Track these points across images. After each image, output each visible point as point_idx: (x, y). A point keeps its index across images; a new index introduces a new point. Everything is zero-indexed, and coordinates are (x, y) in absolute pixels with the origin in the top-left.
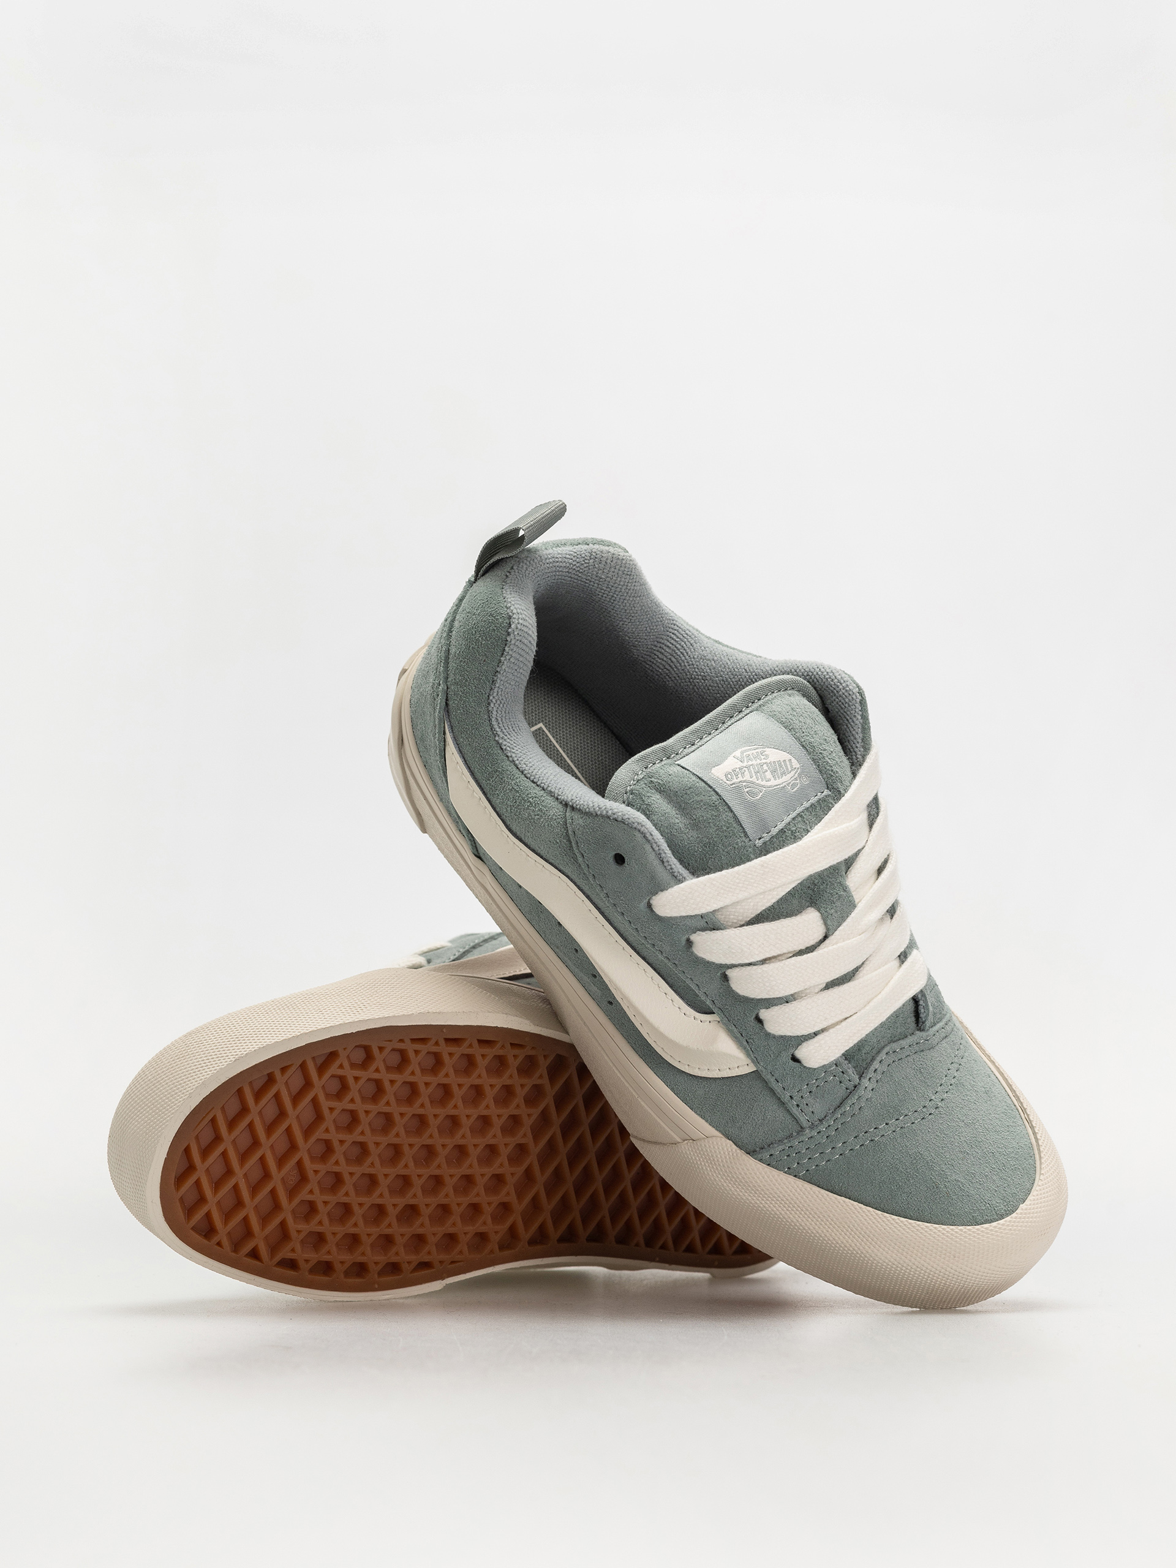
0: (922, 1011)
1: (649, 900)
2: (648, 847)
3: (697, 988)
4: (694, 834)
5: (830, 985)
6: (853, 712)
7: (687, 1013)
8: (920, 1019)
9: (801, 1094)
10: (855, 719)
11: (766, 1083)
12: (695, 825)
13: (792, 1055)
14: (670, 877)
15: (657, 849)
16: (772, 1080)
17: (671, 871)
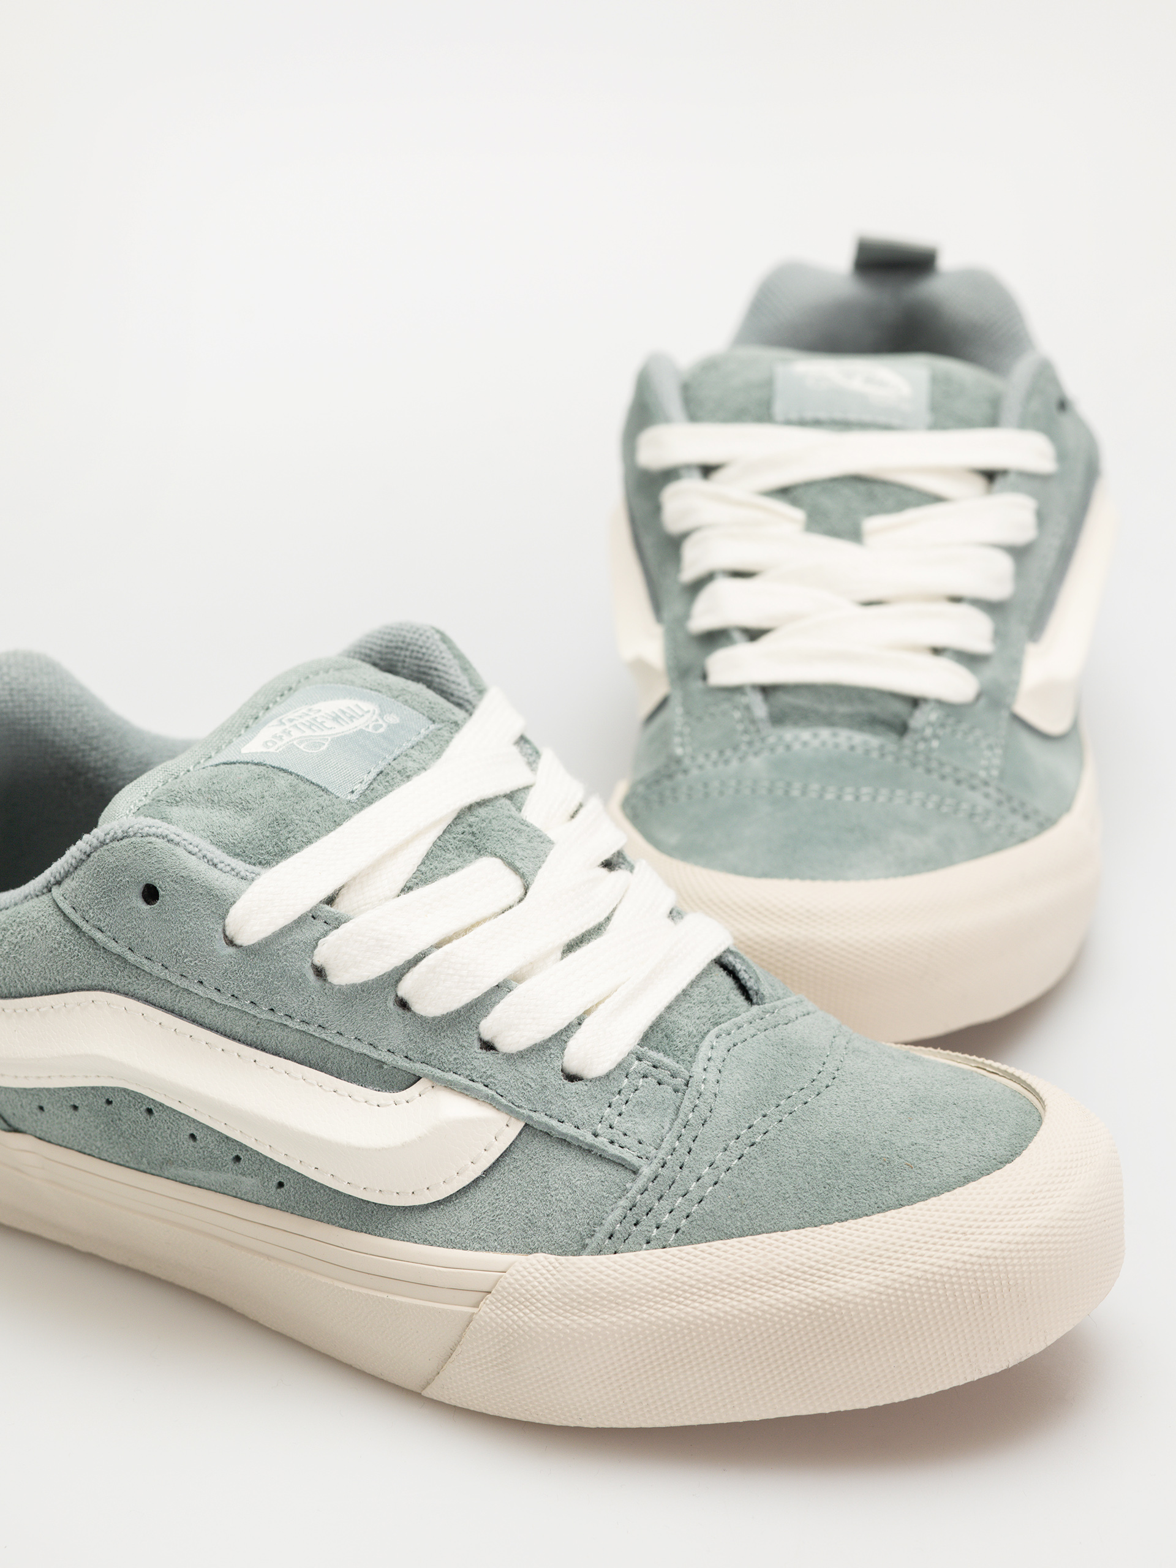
0: (746, 976)
1: (224, 931)
2: (179, 851)
3: (372, 1048)
4: (249, 820)
5: (571, 947)
6: (437, 653)
7: (382, 1102)
8: (751, 992)
9: (607, 1123)
10: (444, 661)
11: (547, 1134)
12: (243, 807)
13: (562, 1071)
14: (236, 880)
15: (196, 850)
16: (554, 1123)
17: (233, 873)
